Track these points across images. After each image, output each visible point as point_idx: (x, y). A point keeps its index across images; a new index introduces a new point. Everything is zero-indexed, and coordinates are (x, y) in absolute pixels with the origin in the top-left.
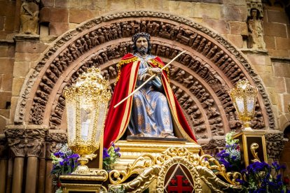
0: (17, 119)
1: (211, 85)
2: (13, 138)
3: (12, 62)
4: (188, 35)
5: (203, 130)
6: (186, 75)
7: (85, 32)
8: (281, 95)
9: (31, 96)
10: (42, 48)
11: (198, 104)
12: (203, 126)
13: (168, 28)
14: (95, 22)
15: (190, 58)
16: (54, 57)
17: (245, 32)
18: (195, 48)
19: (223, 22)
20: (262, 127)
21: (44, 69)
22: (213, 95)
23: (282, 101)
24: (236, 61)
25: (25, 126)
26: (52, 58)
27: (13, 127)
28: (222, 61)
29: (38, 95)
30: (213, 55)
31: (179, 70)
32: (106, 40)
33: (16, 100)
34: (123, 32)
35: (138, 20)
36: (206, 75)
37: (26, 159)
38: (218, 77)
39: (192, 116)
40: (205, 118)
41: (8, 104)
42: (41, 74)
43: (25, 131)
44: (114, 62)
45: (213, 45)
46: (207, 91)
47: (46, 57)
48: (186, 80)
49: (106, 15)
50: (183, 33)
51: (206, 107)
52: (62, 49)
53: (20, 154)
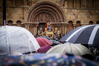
0: (26, 21)
1: (57, 13)
2: (25, 24)
3: (24, 11)
4: (53, 5)
5: (55, 21)
6: (52, 11)
7: (35, 6)
8: (69, 15)
9: (27, 18)
10: (29, 9)
11: (54, 16)
12: (54, 20)
13: (49, 4)
14: (37, 4)
15: (53, 9)
16: (31, 11)
17: (63, 4)
18: (54, 7)
19: (59, 2)
20: (64, 22)
21: (29, 13)
22: (57, 15)
23: (69, 16)
24: (61, 10)
25: (27, 22)
26: (30, 11)
27: (25, 23)
28: (59, 10)
29: (28, 17)
30: (57, 9)
31: (51, 10)
32: (38, 6)
34: (41, 5)
35: (44, 3)
36: (56, 12)
37: (27, 27)
38: (58, 12)
39: (53, 18)
40: (55, 19)
41: (24, 18)
42: (29, 14)
43: (27, 23)
44: (39, 9)
45: (57, 7)
46: (56, 14)
47: (29, 11)
48: (52, 12)
50: (52, 5)
51: (55, 17)
52: (32, 9)
53: (26, 26)
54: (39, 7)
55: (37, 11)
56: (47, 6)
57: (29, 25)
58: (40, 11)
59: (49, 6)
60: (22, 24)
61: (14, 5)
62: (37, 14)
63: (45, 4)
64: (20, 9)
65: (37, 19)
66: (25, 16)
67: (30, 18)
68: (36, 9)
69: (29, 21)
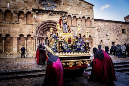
3: (33, 27)
7: (42, 23)
9: (36, 32)
10: (37, 25)
13: (53, 22)
16: (38, 27)
25: (35, 36)
33: (34, 32)
41: (33, 33)
42: (37, 29)
44: (46, 26)
49: (45, 20)
52: (39, 25)
53: (35, 39)
54: (46, 24)
55: (44, 28)
56: (52, 24)
57: (37, 38)
58: (47, 28)
59: (53, 24)
60: (32, 37)
61: (25, 22)
62: (44, 30)
63: (50, 22)
64: (30, 25)
65: (45, 34)
66: (33, 31)
67: (38, 33)
68: (43, 26)
69: (38, 35)
